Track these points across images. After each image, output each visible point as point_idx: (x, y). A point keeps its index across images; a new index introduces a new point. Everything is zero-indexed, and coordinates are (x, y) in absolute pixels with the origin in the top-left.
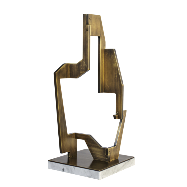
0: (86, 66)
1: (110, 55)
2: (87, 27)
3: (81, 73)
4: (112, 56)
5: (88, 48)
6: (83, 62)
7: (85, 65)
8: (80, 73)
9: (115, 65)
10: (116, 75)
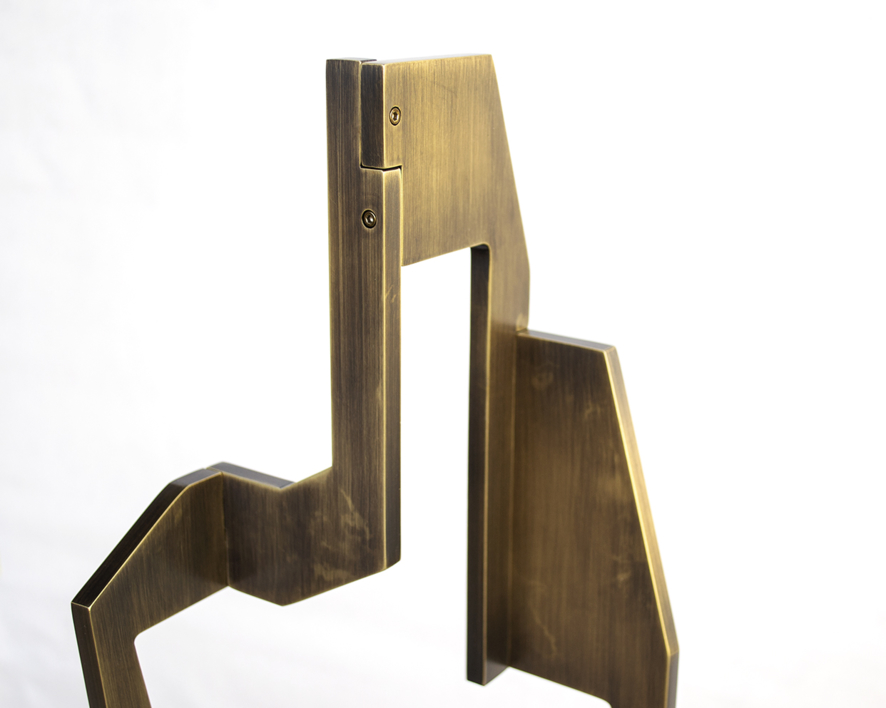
0: (362, 533)
1: (570, 399)
2: (367, 188)
3: (321, 578)
4: (588, 412)
5: (376, 382)
6: (336, 493)
7: (351, 519)
8: (311, 571)
9: (609, 485)
10: (615, 568)
